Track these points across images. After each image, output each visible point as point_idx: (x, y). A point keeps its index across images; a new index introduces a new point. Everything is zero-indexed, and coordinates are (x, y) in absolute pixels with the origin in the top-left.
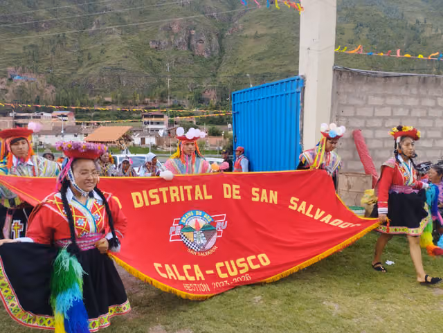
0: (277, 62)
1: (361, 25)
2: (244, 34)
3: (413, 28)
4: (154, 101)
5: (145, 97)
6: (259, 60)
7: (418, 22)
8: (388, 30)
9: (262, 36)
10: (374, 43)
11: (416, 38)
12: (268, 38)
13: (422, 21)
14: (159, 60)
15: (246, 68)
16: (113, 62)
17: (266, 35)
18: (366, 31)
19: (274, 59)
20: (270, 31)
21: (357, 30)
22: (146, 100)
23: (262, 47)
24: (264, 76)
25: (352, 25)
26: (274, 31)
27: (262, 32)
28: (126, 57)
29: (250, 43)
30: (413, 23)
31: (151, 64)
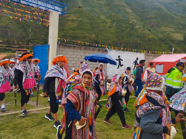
0: (81, 32)
1: (114, 21)
2: (67, 19)
3: (132, 24)
4: (24, 44)
5: (19, 42)
6: (73, 30)
7: (134, 22)
8: (123, 24)
9: (75, 20)
10: (118, 28)
11: (133, 28)
12: (77, 22)
13: (135, 22)
14: (28, 25)
15: (67, 33)
16: (4, 24)
17: (76, 20)
18: (115, 23)
19: (80, 31)
20: (78, 19)
21: (112, 23)
22: (20, 43)
23: (75, 25)
24: (75, 37)
25: (110, 21)
26: (80, 19)
27: (75, 19)
28: (11, 23)
29: (70, 23)
30: (131, 22)
31: (23, 27)
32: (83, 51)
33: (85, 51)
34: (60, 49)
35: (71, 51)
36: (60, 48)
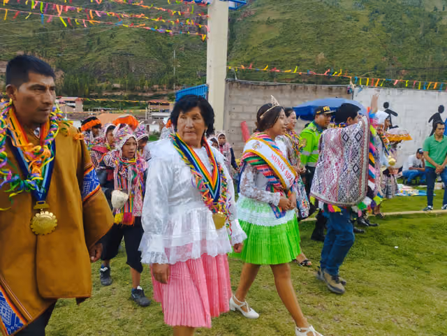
0: (288, 49)
1: (377, 12)
2: (256, 20)
3: (430, 16)
4: (163, 88)
5: (153, 84)
6: (271, 46)
7: (436, 9)
8: (405, 17)
9: (275, 21)
10: (389, 30)
11: (433, 26)
12: (281, 24)
13: (440, 9)
14: (170, 45)
15: (257, 55)
16: (122, 47)
17: (279, 20)
18: (382, 17)
19: (285, 46)
20: (281, 17)
21: (373, 17)
22: (155, 86)
23: (275, 34)
24: (275, 64)
25: (367, 12)
26: (287, 17)
27: (275, 18)
28: (136, 42)
29: (263, 29)
30: (430, 10)
31: (160, 49)
32: (287, 95)
33: (294, 95)
34: (232, 94)
35: (258, 98)
36: (233, 92)
